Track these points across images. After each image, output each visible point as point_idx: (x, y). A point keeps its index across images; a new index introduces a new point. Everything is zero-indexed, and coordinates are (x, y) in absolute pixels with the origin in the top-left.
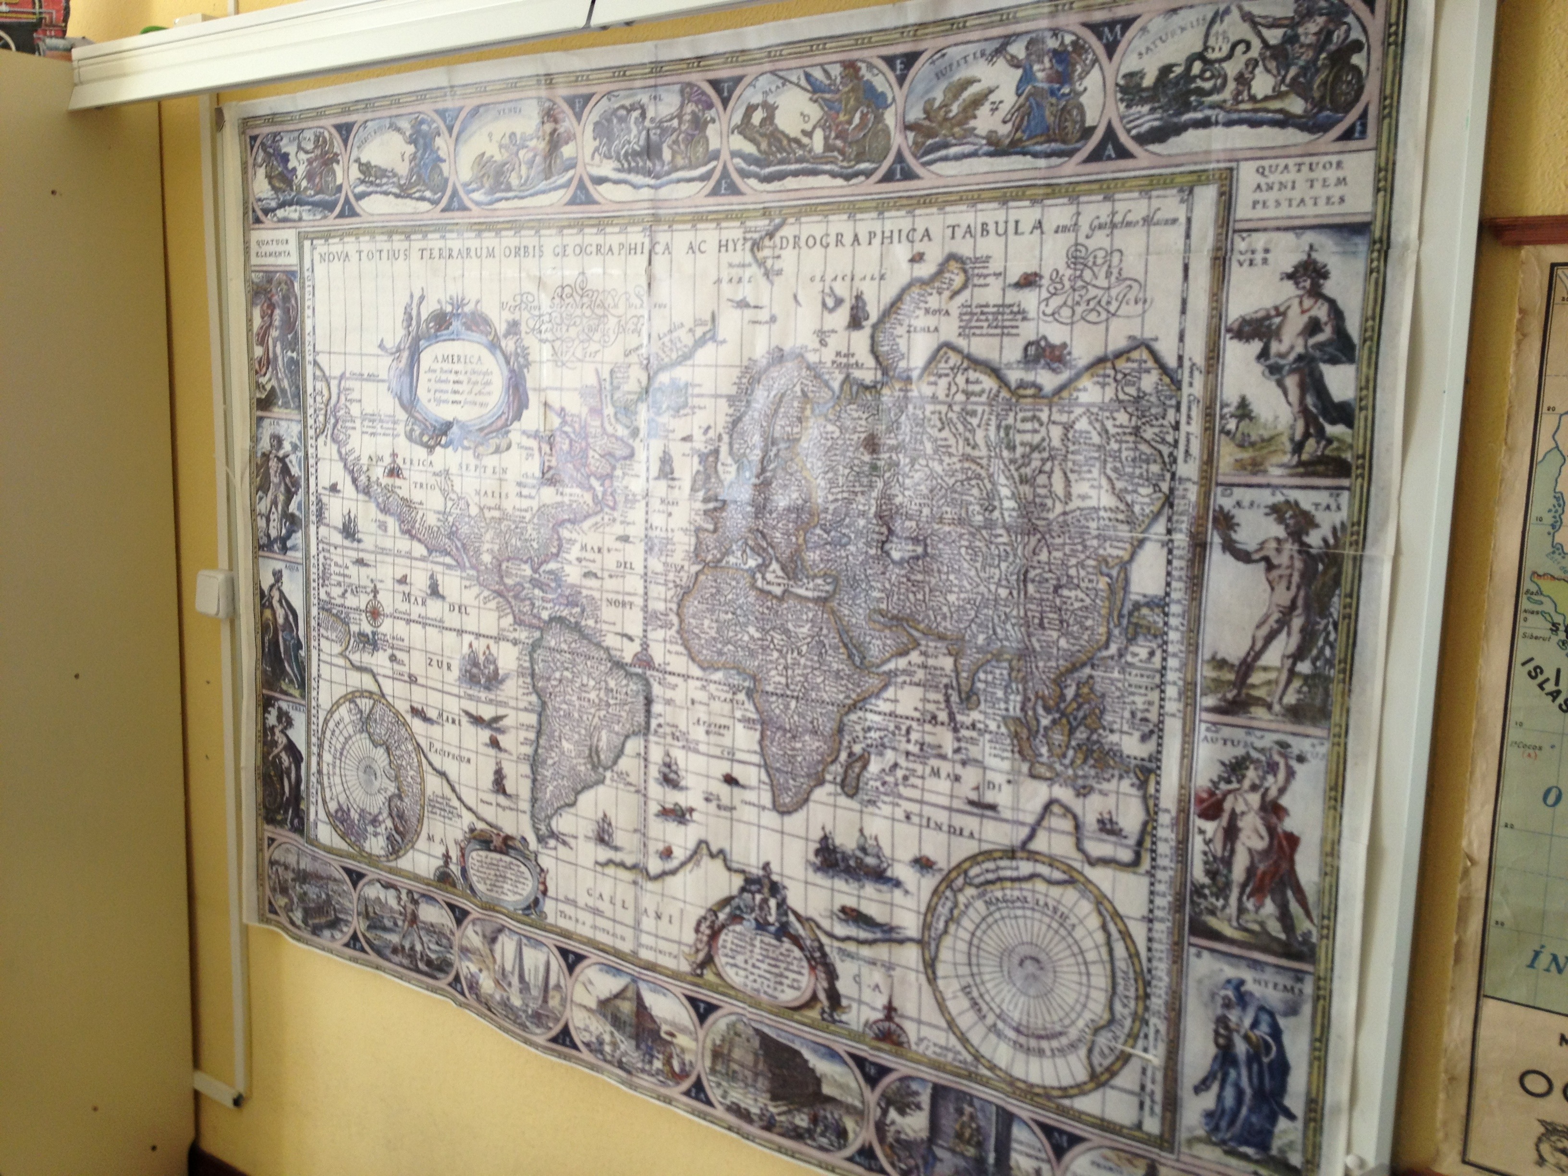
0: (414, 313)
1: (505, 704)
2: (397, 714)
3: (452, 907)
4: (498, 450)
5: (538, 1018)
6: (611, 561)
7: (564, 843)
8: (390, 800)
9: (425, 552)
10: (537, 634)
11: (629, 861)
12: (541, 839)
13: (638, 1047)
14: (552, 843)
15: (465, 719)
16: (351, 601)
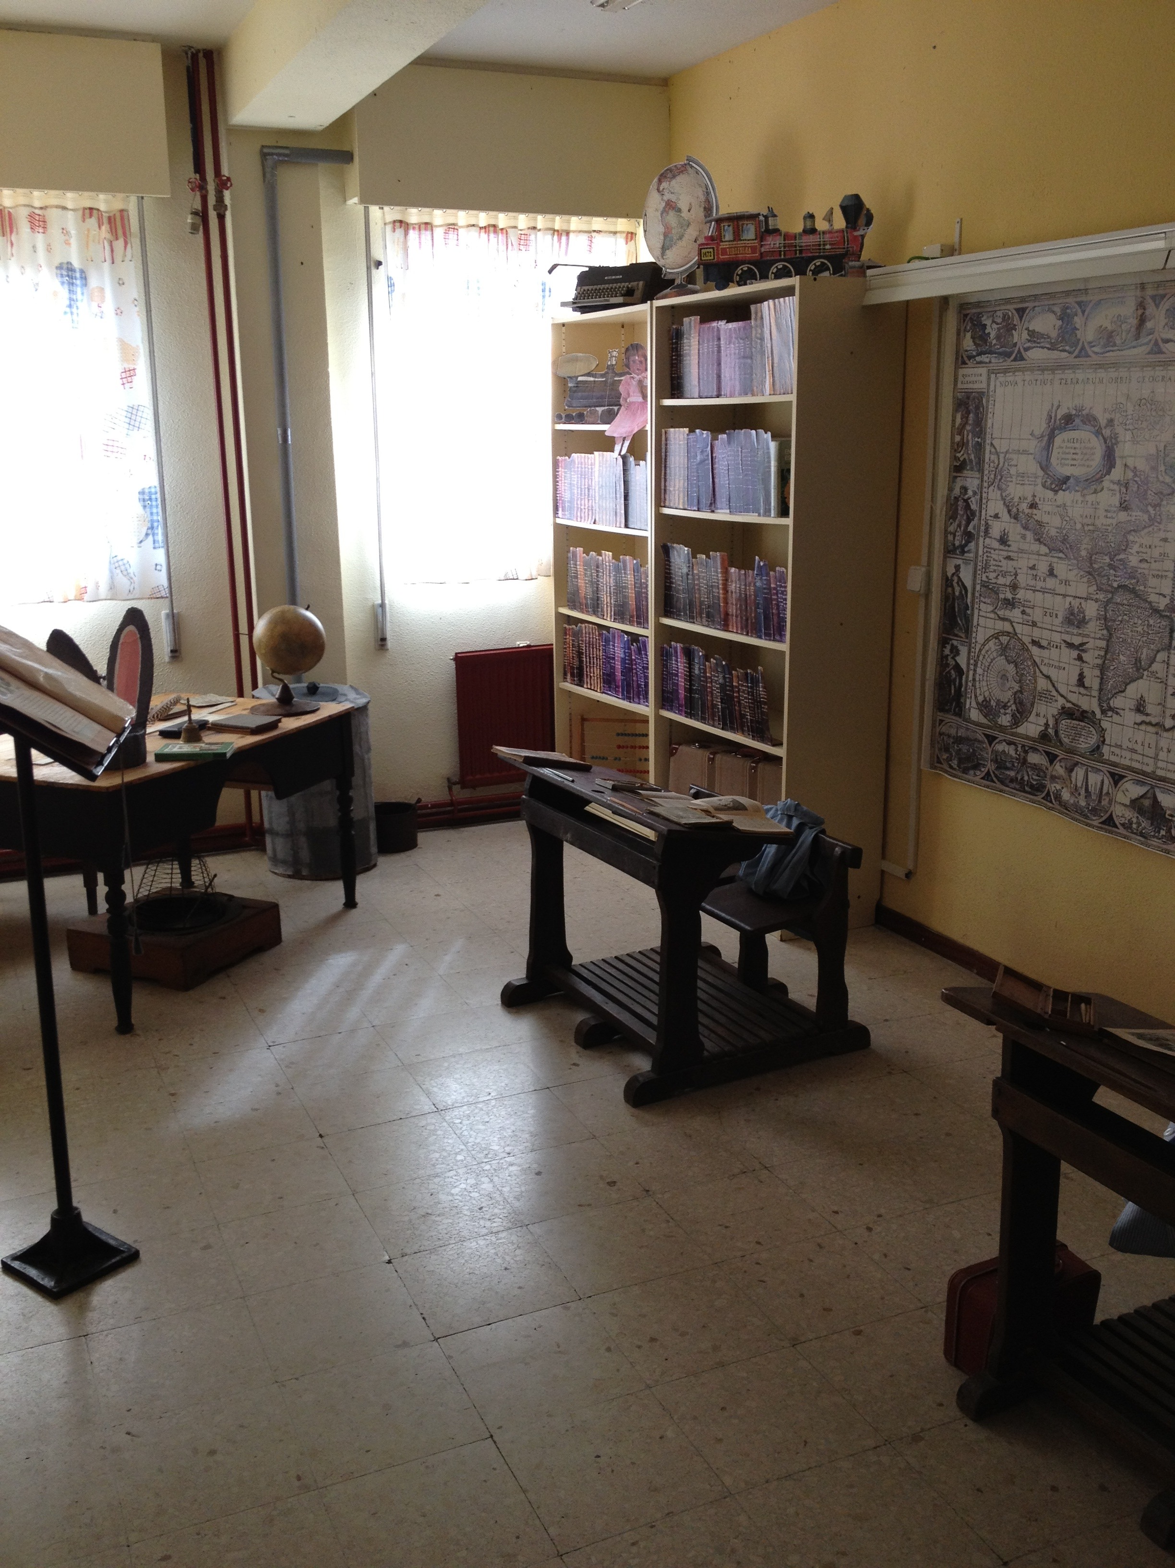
0: (1053, 415)
1: (1088, 636)
2: (1023, 644)
3: (1048, 754)
4: (1095, 492)
5: (1094, 811)
6: (1156, 553)
7: (1117, 713)
8: (1015, 693)
9: (1048, 551)
10: (1110, 596)
11: (1154, 721)
12: (1103, 712)
13: (1152, 824)
14: (1110, 713)
15: (1063, 645)
16: (1001, 580)
